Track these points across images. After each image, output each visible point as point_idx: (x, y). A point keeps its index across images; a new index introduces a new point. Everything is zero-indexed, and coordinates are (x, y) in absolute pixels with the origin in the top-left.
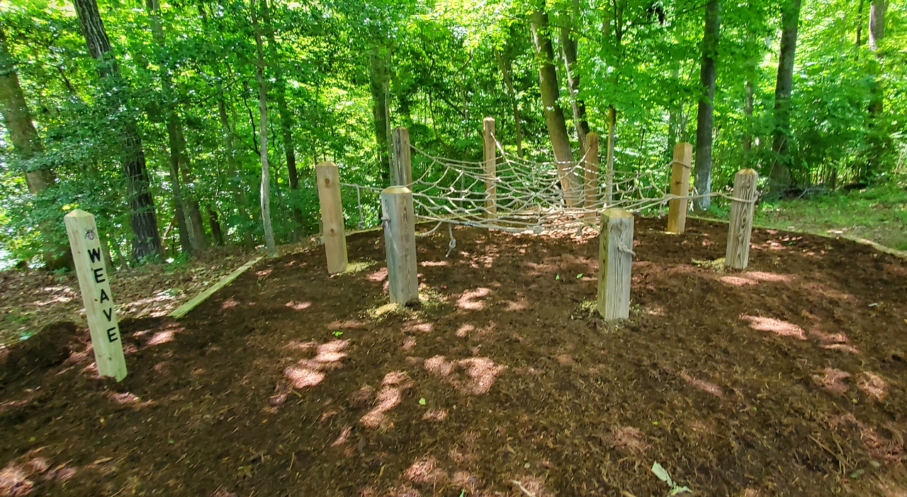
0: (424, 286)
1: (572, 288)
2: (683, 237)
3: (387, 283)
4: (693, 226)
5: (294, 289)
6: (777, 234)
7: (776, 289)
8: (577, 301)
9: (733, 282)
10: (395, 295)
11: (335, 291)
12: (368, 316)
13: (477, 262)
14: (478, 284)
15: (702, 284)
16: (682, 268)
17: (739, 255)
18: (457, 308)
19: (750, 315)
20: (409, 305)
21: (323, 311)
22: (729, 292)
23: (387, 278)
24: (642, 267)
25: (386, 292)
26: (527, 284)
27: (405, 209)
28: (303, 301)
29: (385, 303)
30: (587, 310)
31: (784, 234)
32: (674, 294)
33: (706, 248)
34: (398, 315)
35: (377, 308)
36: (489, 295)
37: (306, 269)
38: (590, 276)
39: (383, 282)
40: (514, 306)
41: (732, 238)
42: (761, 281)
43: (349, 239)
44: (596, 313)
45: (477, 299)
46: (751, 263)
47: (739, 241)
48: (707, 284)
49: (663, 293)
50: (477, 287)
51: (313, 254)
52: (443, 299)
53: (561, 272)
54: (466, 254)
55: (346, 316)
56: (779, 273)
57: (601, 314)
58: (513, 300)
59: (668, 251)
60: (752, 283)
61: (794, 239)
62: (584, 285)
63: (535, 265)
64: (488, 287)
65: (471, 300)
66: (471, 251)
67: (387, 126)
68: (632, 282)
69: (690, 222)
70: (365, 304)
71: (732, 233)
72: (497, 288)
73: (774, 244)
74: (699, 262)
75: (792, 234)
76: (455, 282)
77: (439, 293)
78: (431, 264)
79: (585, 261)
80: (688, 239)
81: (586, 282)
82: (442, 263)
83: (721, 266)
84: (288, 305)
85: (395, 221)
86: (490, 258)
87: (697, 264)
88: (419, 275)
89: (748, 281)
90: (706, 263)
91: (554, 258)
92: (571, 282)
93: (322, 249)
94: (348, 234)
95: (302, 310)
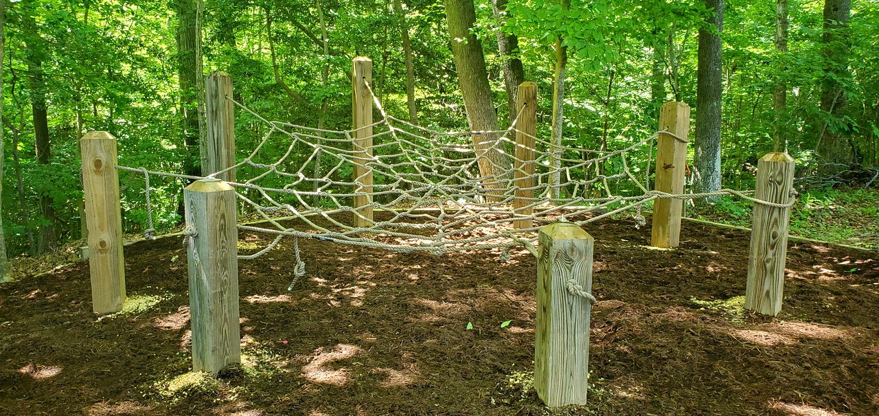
0: (250, 340)
1: (494, 346)
2: (677, 255)
3: (189, 334)
4: (694, 235)
5: (35, 342)
6: (830, 254)
7: (829, 354)
8: (500, 371)
9: (758, 340)
10: (202, 358)
11: (103, 347)
12: (156, 392)
13: (340, 298)
14: (339, 337)
15: (707, 343)
16: (676, 314)
17: (768, 292)
18: (304, 380)
19: (786, 402)
20: (225, 375)
21: (82, 382)
22: (751, 359)
23: (188, 325)
24: (610, 310)
25: (186, 350)
26: (420, 338)
27: (223, 216)
28: (48, 365)
29: (185, 371)
30: (518, 389)
31: (841, 252)
32: (660, 361)
33: (713, 276)
34: (205, 394)
35: (171, 378)
36: (357, 357)
37: (57, 306)
38: (522, 324)
39: (182, 331)
40: (398, 378)
41: (755, 263)
42: (804, 339)
43: (129, 251)
44: (533, 395)
45: (336, 365)
46: (787, 303)
47: (766, 270)
48: (715, 343)
49: (643, 359)
50: (337, 342)
51: (69, 276)
52: (281, 364)
53: (476, 316)
54: (321, 281)
55: (118, 392)
56: (833, 325)
57: (541, 396)
58: (396, 367)
59: (653, 281)
60: (788, 341)
61: (858, 262)
62: (512, 342)
63: (433, 304)
64: (356, 342)
65: (326, 366)
66: (329, 276)
67: (198, 62)
68: (593, 339)
69: (688, 229)
70: (151, 371)
71: (754, 257)
72: (370, 345)
73: (825, 271)
74: (702, 302)
75: (855, 254)
76: (302, 333)
77: (275, 352)
78: (263, 299)
79: (514, 298)
80: (685, 261)
81: (516, 335)
82: (282, 298)
83: (739, 309)
84: (24, 370)
85: (205, 237)
86: (362, 290)
87: (699, 306)
88: (241, 320)
89: (782, 338)
90: (715, 305)
91: (463, 291)
92: (492, 336)
93: (84, 266)
94: (127, 243)
95: (47, 380)
